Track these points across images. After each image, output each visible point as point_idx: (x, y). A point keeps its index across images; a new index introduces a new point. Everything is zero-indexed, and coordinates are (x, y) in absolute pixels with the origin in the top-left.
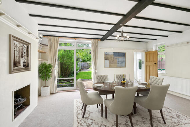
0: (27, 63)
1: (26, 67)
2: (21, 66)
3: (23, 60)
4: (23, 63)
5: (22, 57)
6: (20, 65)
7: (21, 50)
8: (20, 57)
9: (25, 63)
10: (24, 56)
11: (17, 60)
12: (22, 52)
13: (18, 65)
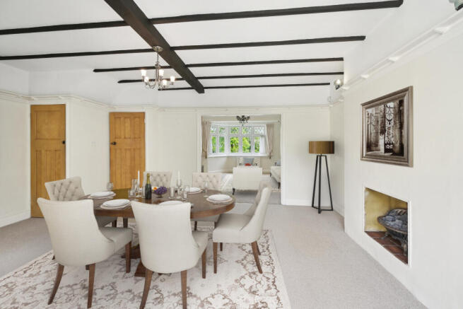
0: (398, 145)
1: (394, 154)
2: (379, 150)
3: (386, 138)
4: (385, 145)
5: (383, 132)
6: (378, 148)
7: (380, 120)
8: (377, 133)
9: (390, 144)
10: (389, 128)
11: (372, 140)
12: (382, 123)
13: (374, 148)
